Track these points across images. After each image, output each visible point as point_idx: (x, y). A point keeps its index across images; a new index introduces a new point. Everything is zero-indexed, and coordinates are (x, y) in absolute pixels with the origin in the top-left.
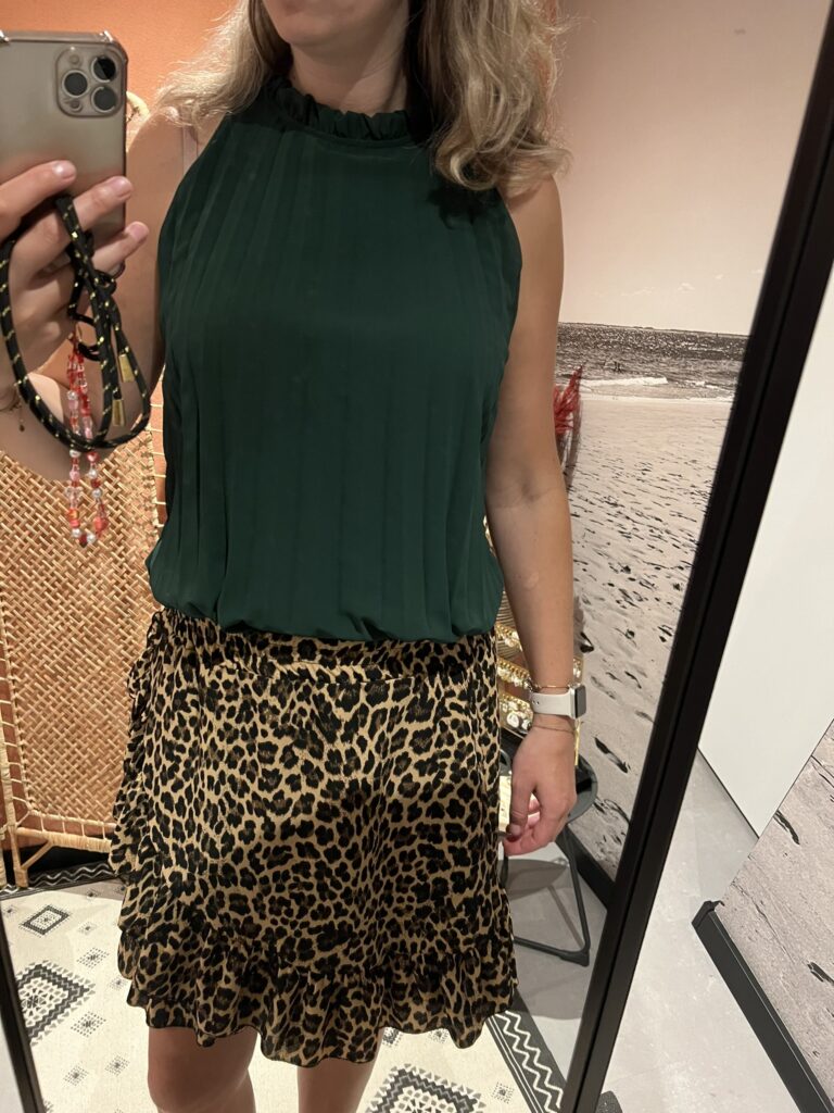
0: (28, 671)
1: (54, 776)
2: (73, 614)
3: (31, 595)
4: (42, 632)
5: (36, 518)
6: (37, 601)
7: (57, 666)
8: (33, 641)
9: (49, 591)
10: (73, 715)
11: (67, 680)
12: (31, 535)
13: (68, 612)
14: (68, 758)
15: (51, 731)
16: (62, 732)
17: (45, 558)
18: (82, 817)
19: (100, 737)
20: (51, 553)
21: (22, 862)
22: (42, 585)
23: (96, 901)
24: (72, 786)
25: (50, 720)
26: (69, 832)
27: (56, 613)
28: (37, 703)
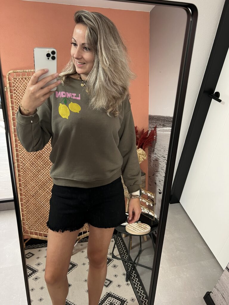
0: (27, 195)
1: (32, 221)
7: (34, 194)
8: (29, 188)
10: (37, 206)
11: (36, 197)
13: (36, 182)
14: (35, 216)
15: (32, 209)
16: (34, 210)
18: (38, 231)
19: (43, 211)
23: (40, 252)
24: (36, 223)
25: (32, 207)
26: (35, 235)
27: (34, 182)
28: (29, 203)
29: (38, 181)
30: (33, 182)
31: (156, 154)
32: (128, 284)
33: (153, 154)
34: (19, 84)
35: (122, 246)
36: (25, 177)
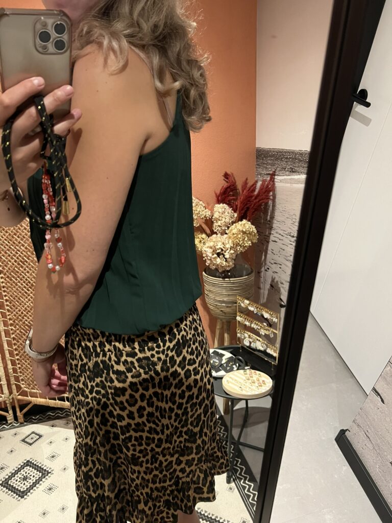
21: (21, 411)
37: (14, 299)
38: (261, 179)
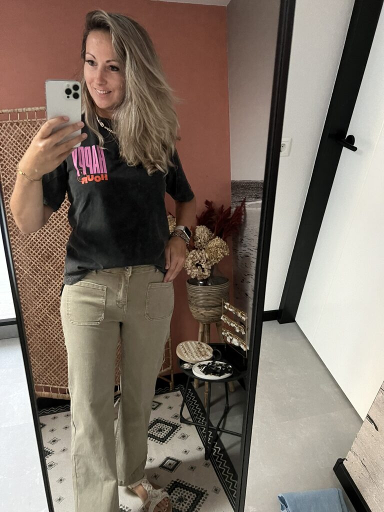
0: (29, 325)
1: (39, 368)
2: (46, 300)
3: (30, 294)
4: (35, 308)
5: (32, 263)
6: (33, 296)
7: (40, 322)
8: (31, 312)
9: (37, 292)
10: (46, 342)
11: (44, 327)
12: (30, 270)
14: (45, 360)
15: (38, 349)
16: (43, 349)
17: (36, 279)
18: (50, 384)
19: (57, 351)
20: (38, 277)
22: (35, 289)
23: (56, 420)
24: (47, 372)
25: (38, 345)
26: (45, 391)
27: (40, 300)
28: (33, 338)
29: (46, 298)
30: (38, 301)
31: (245, 246)
32: (207, 464)
33: (241, 246)
34: (6, 135)
35: (194, 402)
36: (24, 294)
37: (27, 302)
38: (235, 205)
